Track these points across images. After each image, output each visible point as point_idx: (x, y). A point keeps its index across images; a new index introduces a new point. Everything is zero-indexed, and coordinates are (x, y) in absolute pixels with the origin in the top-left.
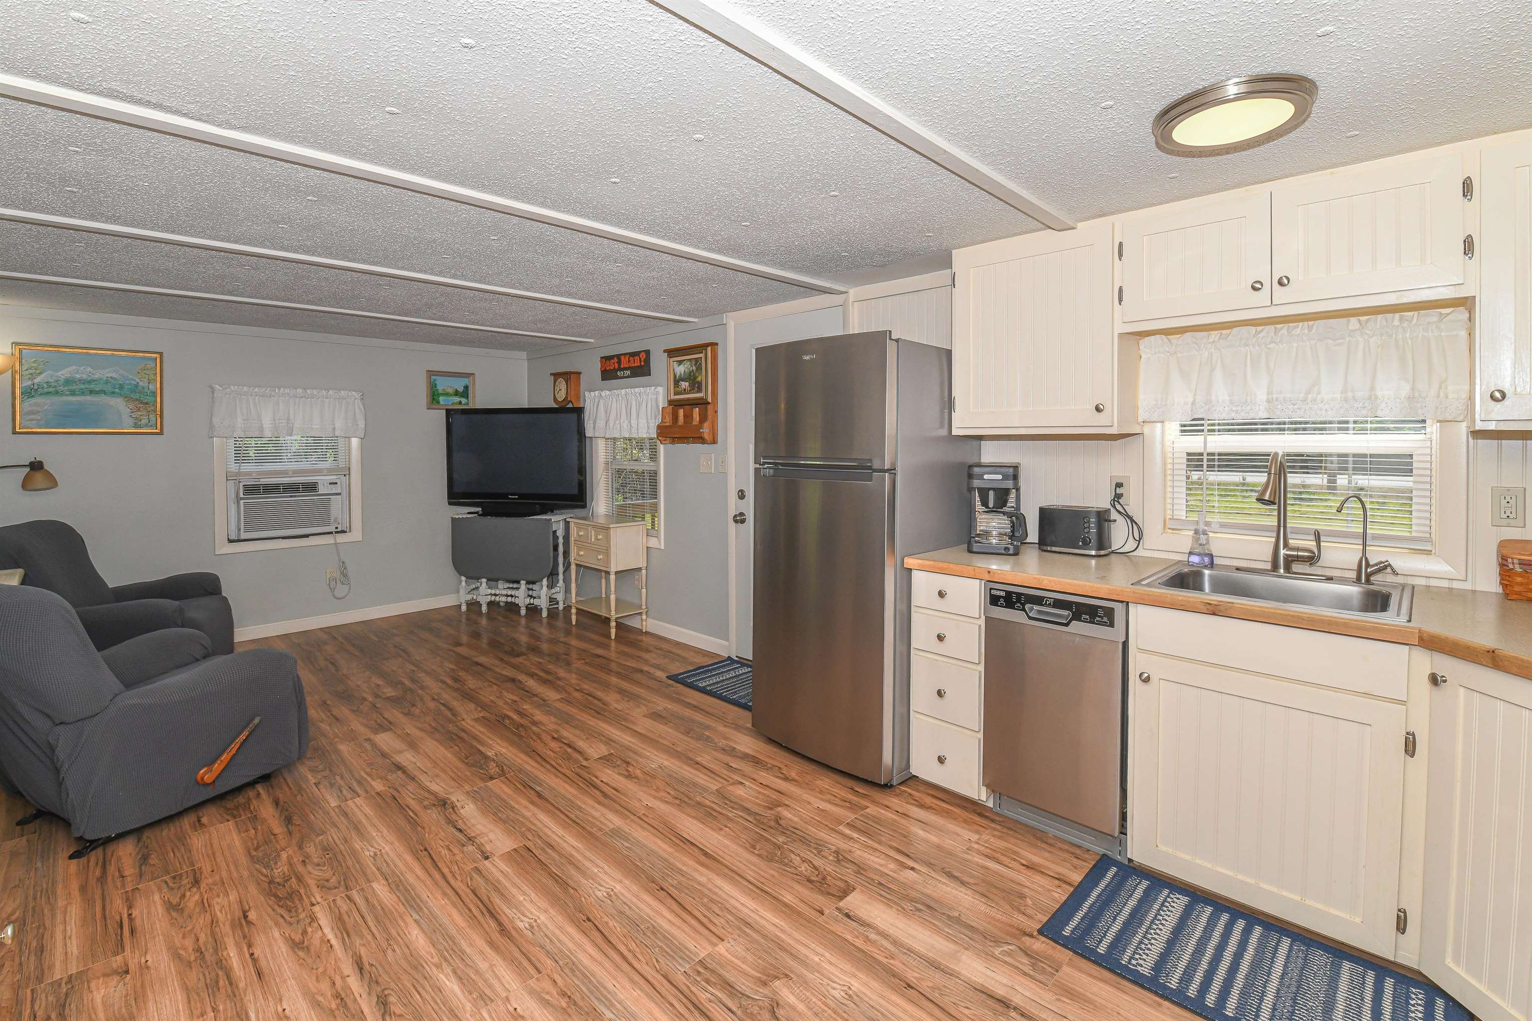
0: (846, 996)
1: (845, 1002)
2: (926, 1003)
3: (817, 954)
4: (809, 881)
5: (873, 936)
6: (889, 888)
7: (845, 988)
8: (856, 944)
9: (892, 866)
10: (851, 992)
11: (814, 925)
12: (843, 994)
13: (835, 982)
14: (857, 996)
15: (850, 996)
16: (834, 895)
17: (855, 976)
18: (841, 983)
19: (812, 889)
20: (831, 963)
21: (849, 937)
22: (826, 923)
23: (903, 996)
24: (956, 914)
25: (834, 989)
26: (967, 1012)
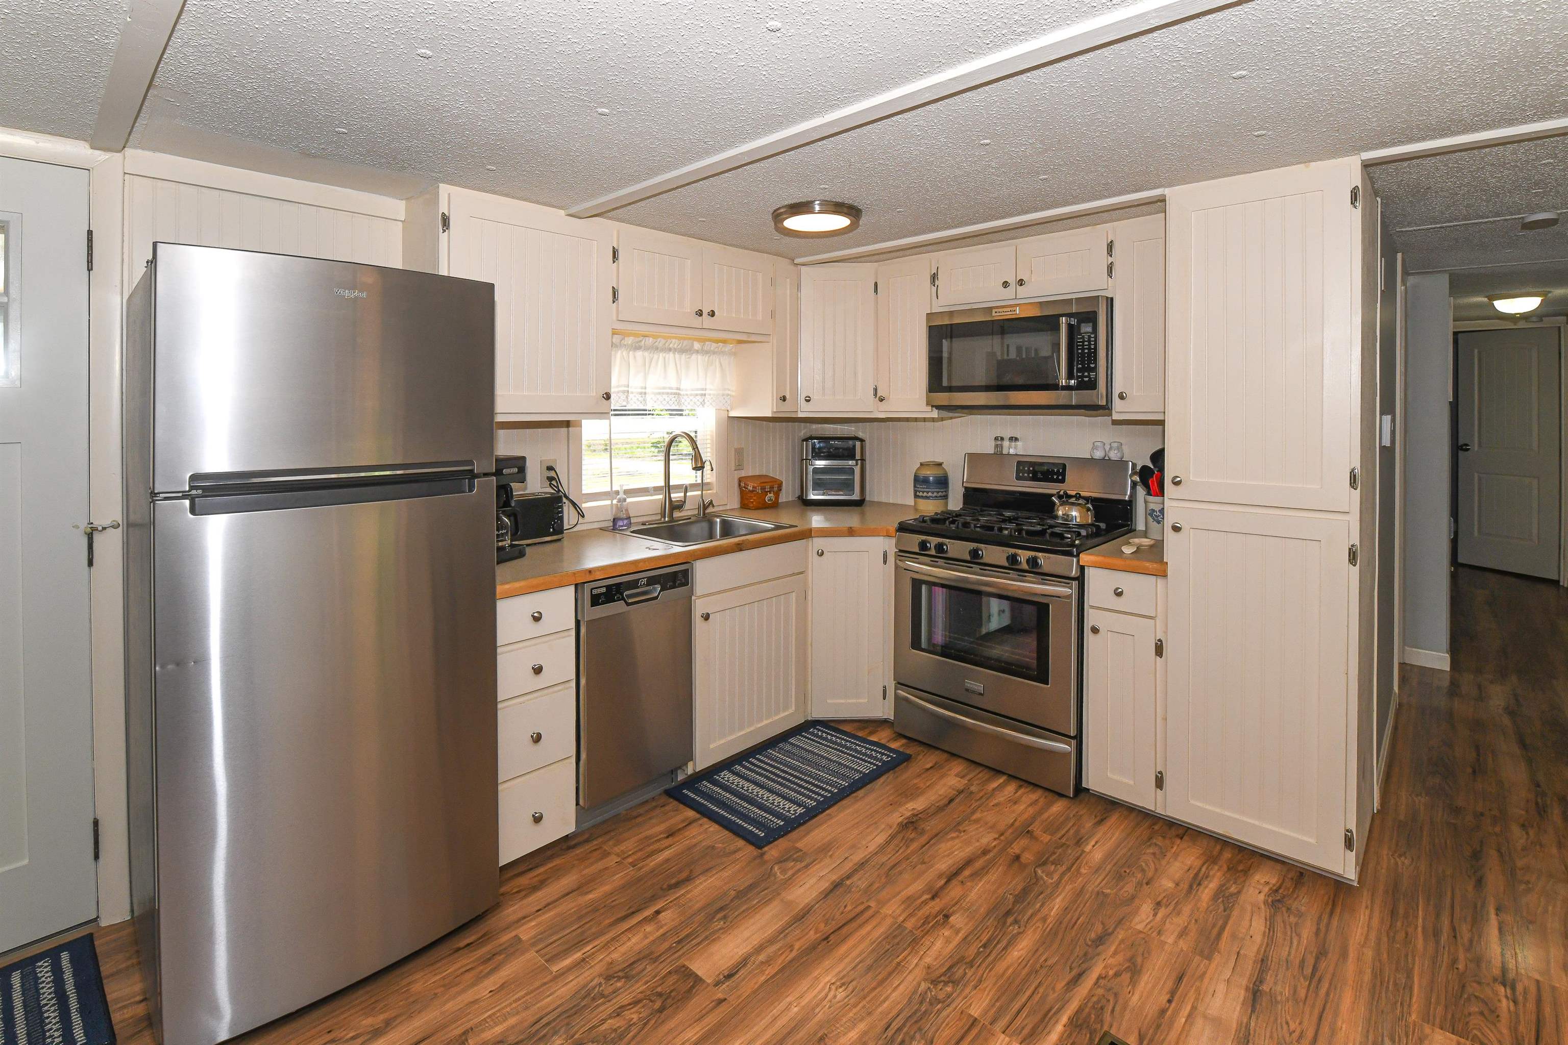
0: (843, 988)
1: (851, 988)
2: (844, 930)
3: (788, 1008)
4: (661, 1010)
5: (762, 957)
6: (688, 936)
7: (833, 987)
8: (773, 972)
9: (649, 928)
10: (838, 983)
11: (742, 1009)
12: (841, 990)
13: (827, 995)
14: (842, 979)
15: (843, 984)
16: (693, 987)
17: (817, 978)
18: (827, 990)
19: (678, 1008)
20: (801, 997)
21: (763, 978)
22: (739, 997)
23: (838, 944)
24: (733, 893)
25: (835, 997)
26: (849, 908)
